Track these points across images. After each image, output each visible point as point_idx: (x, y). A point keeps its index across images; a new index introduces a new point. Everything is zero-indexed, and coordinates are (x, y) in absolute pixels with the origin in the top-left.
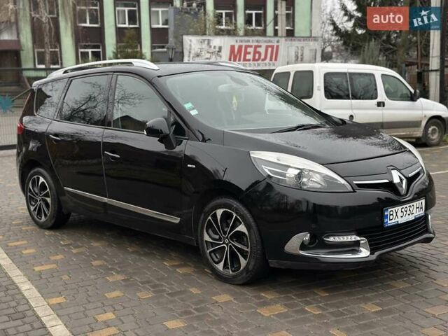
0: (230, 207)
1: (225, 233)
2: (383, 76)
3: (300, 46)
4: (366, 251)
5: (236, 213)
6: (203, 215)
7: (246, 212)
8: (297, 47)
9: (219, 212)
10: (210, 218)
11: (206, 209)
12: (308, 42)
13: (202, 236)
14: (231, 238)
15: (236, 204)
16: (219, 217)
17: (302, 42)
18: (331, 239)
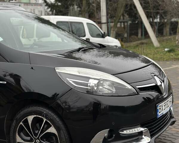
0: (40, 113)
1: (36, 135)
2: (88, 24)
3: (32, 8)
4: (148, 138)
5: (46, 118)
6: (15, 121)
7: (55, 117)
8: (31, 9)
9: (30, 118)
10: (21, 123)
11: (18, 116)
12: (37, 7)
13: (15, 139)
14: (42, 138)
15: (46, 111)
16: (30, 123)
17: (34, 6)
18: (125, 132)
